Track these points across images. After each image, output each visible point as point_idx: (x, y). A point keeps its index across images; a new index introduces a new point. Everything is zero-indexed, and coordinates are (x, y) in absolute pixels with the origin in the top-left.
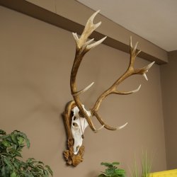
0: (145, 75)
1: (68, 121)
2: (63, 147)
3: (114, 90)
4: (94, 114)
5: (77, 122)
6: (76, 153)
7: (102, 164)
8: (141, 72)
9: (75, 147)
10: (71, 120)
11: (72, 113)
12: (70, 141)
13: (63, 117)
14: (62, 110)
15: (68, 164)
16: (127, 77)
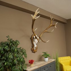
0: (55, 26)
1: (32, 40)
2: (31, 47)
3: (46, 31)
4: (40, 38)
5: (35, 40)
6: (35, 49)
7: (43, 52)
8: (54, 26)
9: (34, 47)
10: (33, 40)
11: (33, 38)
12: (33, 45)
13: (31, 39)
14: (31, 37)
15: (32, 52)
16: (50, 27)
